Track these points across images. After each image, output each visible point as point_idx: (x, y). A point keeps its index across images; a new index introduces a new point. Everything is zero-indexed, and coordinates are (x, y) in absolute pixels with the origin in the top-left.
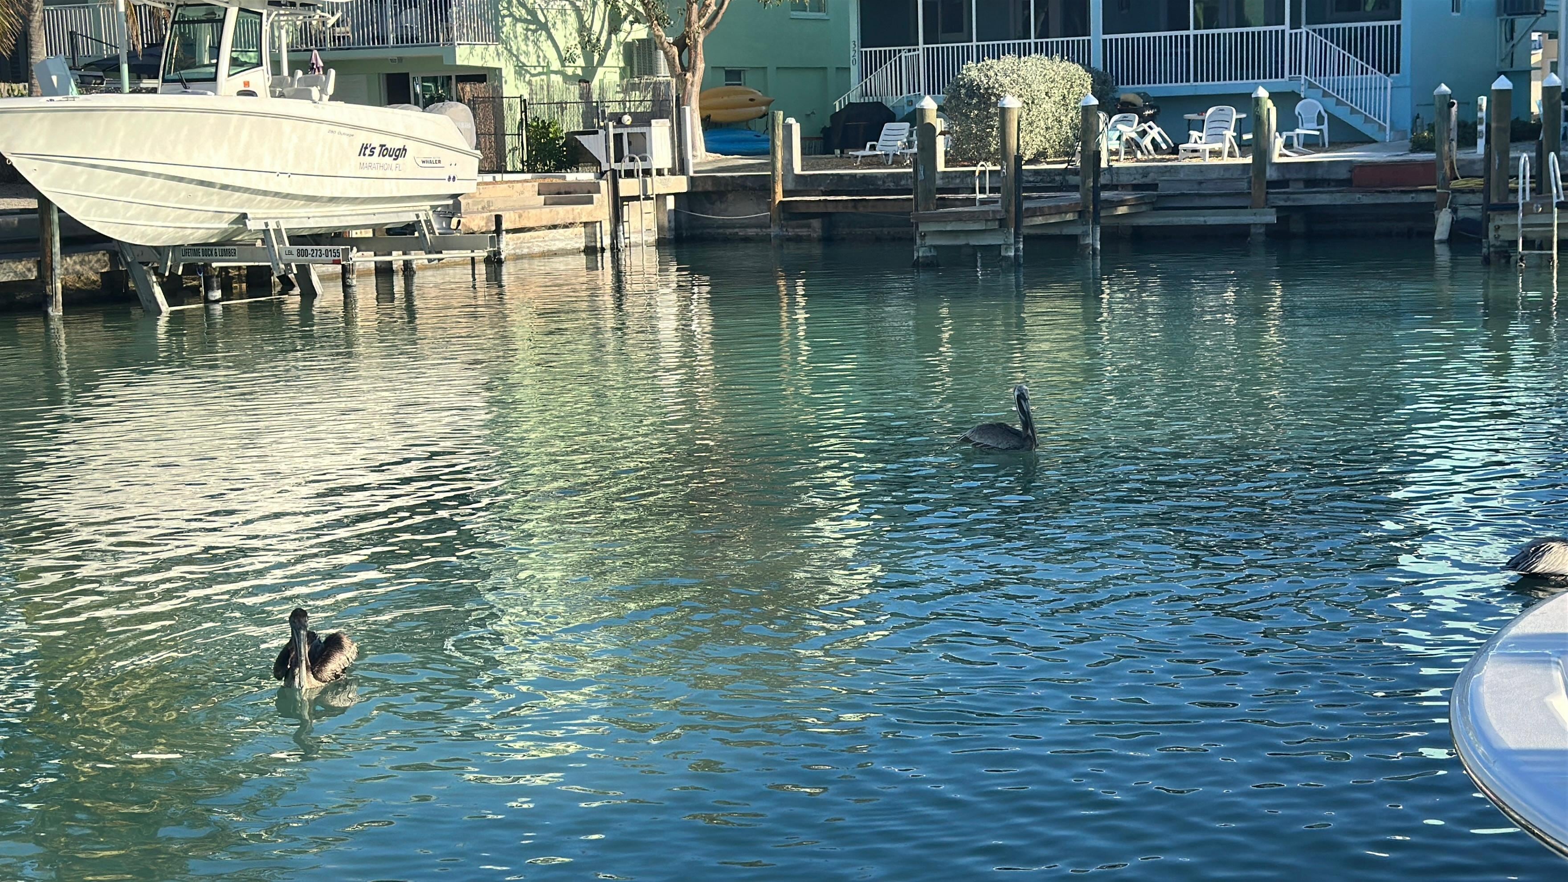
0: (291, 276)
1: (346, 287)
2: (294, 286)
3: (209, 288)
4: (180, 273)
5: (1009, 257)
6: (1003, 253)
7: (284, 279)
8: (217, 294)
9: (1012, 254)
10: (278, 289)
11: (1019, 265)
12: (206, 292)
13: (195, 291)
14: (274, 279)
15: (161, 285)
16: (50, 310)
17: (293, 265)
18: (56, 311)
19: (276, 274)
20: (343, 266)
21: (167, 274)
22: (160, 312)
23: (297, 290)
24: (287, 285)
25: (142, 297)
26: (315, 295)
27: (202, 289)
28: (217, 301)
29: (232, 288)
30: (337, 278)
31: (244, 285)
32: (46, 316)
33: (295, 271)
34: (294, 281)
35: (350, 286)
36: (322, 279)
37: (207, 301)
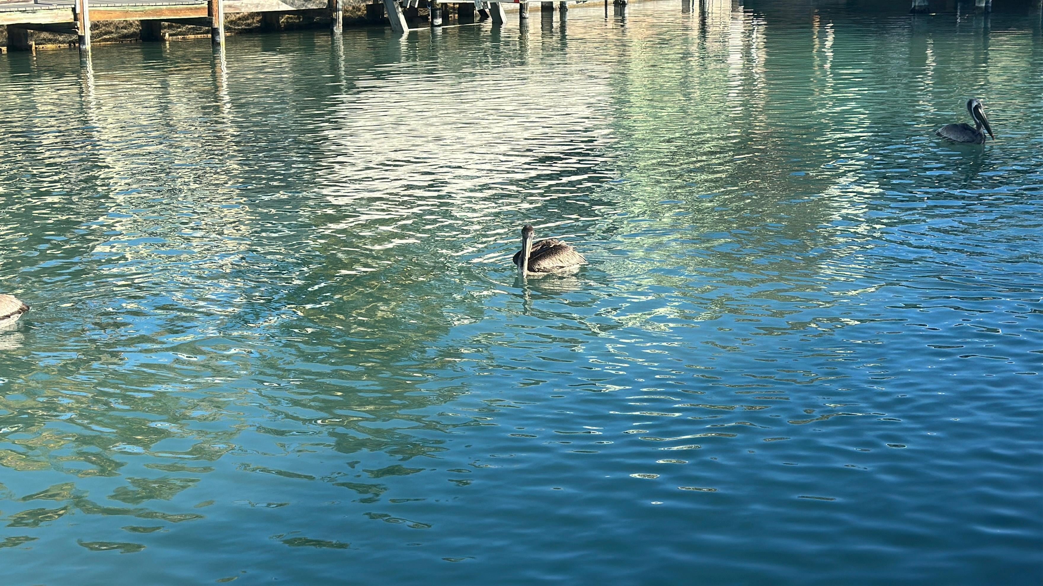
0: (487, 10)
1: (522, 18)
2: (488, 17)
3: (434, 17)
4: (416, 6)
5: (981, 8)
6: (977, 5)
7: (482, 12)
8: (439, 21)
9: (984, 5)
10: (478, 18)
11: (988, 13)
12: (432, 19)
13: (425, 18)
14: (476, 12)
15: (404, 13)
16: (335, 28)
17: (489, 3)
18: (338, 29)
19: (477, 9)
20: (521, 4)
21: (408, 7)
22: (403, 32)
23: (490, 20)
24: (484, 16)
25: (392, 22)
26: (502, 23)
27: (430, 17)
28: (439, 26)
29: (448, 17)
30: (516, 12)
31: (457, 15)
32: (332, 33)
33: (490, 7)
34: (488, 13)
35: (525, 18)
36: (507, 12)
37: (433, 26)
